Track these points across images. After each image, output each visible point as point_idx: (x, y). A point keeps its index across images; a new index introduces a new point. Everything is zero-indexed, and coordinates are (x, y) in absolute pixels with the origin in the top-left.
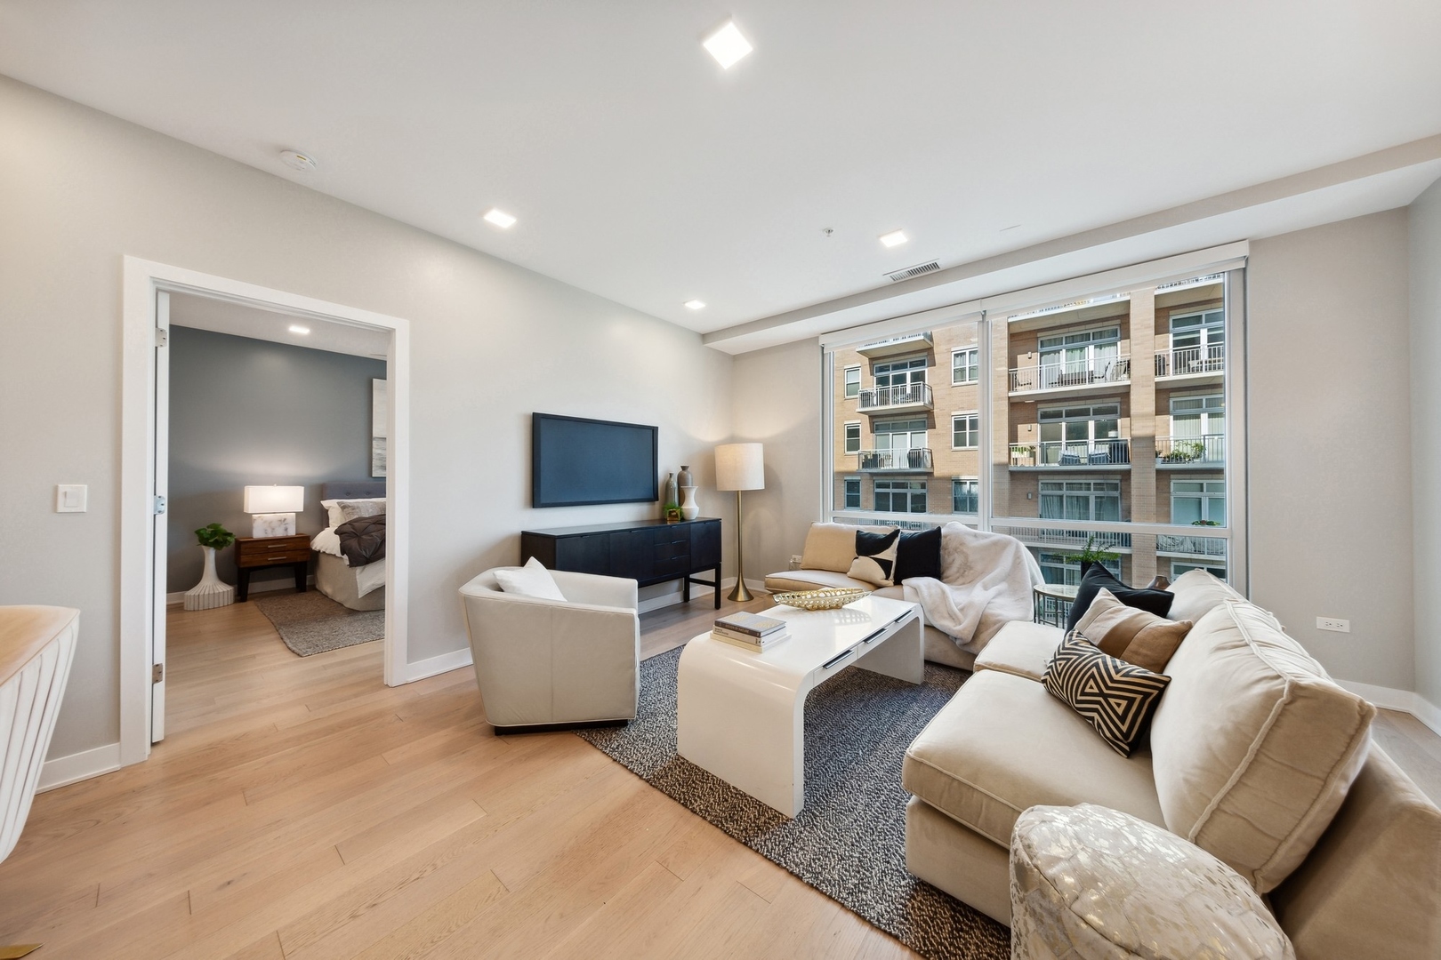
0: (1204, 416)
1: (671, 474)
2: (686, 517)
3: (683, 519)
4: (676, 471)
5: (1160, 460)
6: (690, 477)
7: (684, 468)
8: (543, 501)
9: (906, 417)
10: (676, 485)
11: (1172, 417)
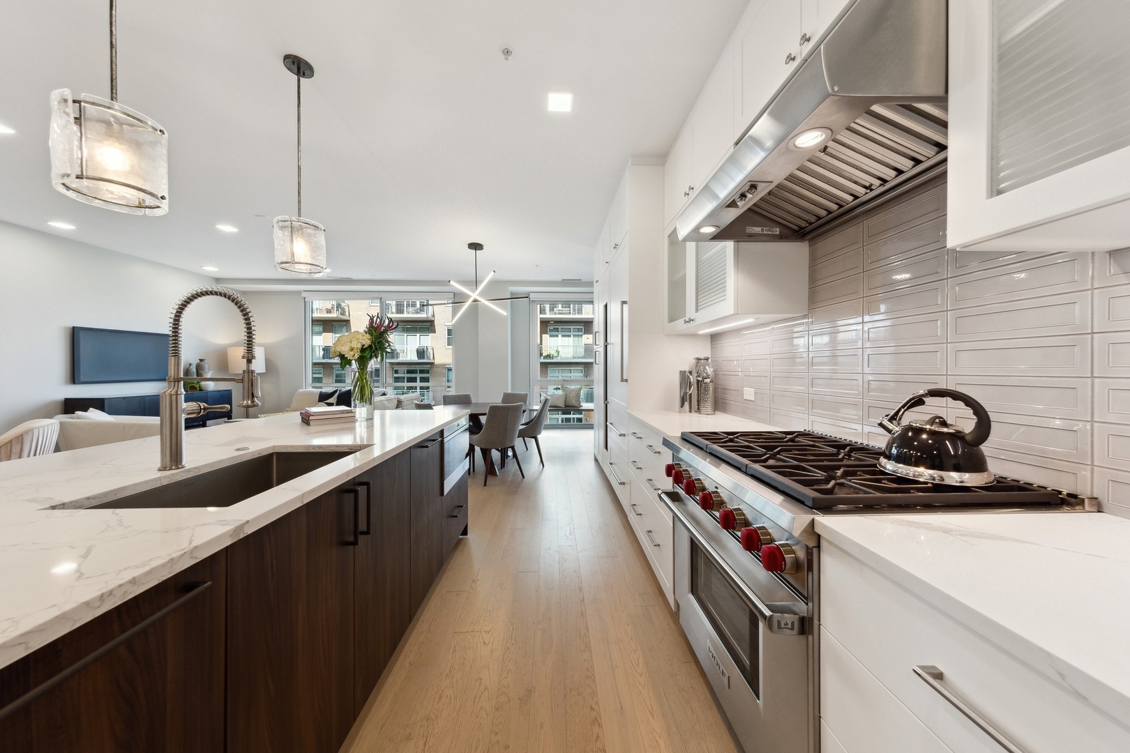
0: (560, 336)
1: (190, 364)
2: (203, 388)
3: (201, 390)
4: (195, 362)
5: (542, 357)
6: (206, 365)
7: (201, 360)
8: (82, 379)
9: (416, 324)
10: (195, 370)
11: (548, 336)
